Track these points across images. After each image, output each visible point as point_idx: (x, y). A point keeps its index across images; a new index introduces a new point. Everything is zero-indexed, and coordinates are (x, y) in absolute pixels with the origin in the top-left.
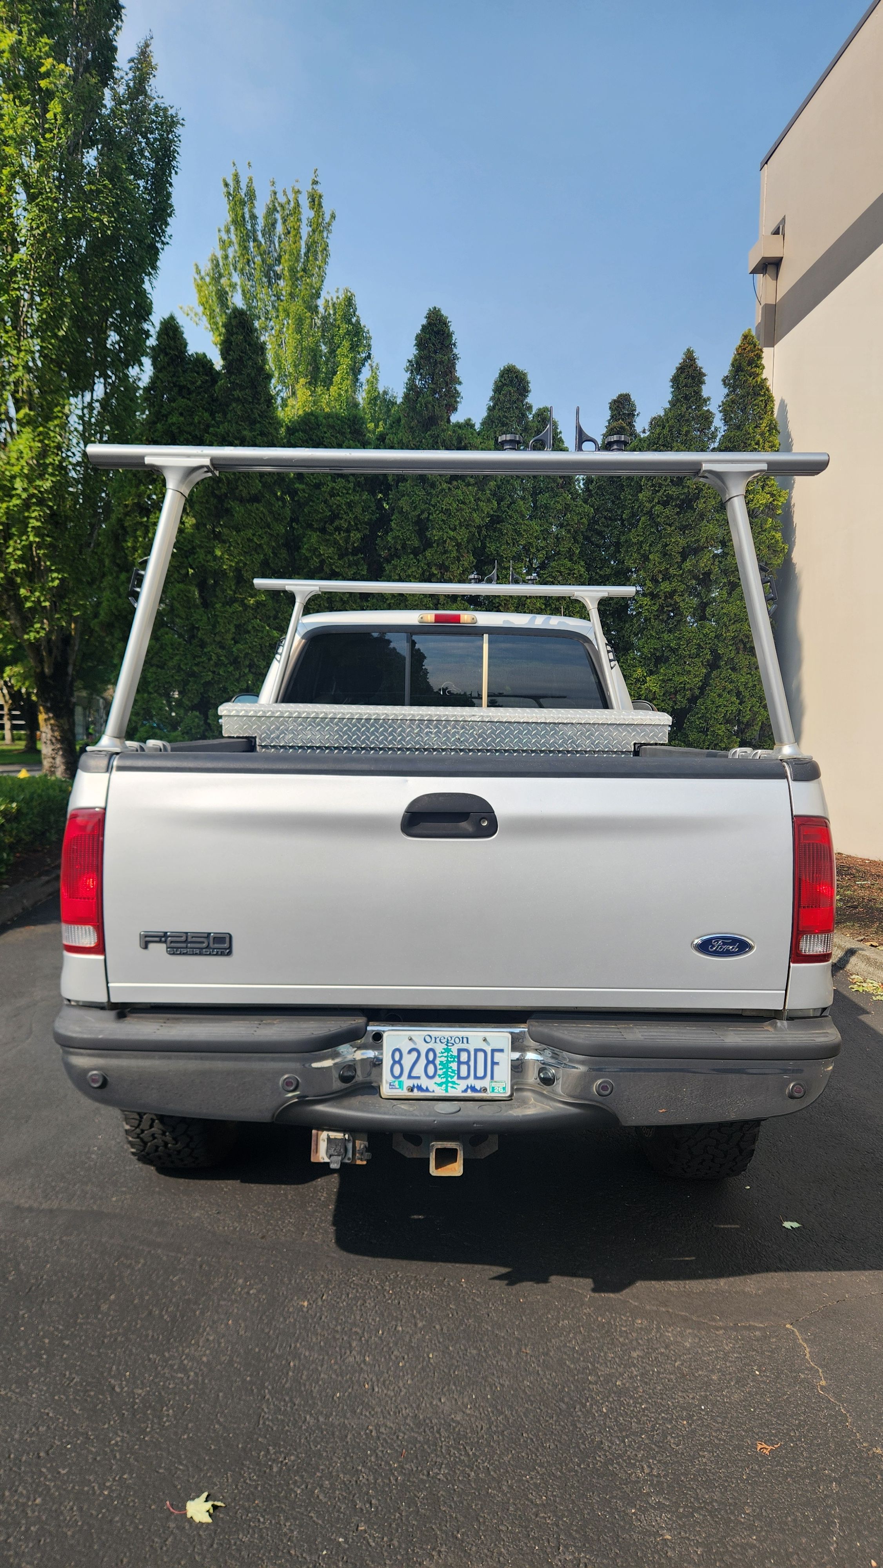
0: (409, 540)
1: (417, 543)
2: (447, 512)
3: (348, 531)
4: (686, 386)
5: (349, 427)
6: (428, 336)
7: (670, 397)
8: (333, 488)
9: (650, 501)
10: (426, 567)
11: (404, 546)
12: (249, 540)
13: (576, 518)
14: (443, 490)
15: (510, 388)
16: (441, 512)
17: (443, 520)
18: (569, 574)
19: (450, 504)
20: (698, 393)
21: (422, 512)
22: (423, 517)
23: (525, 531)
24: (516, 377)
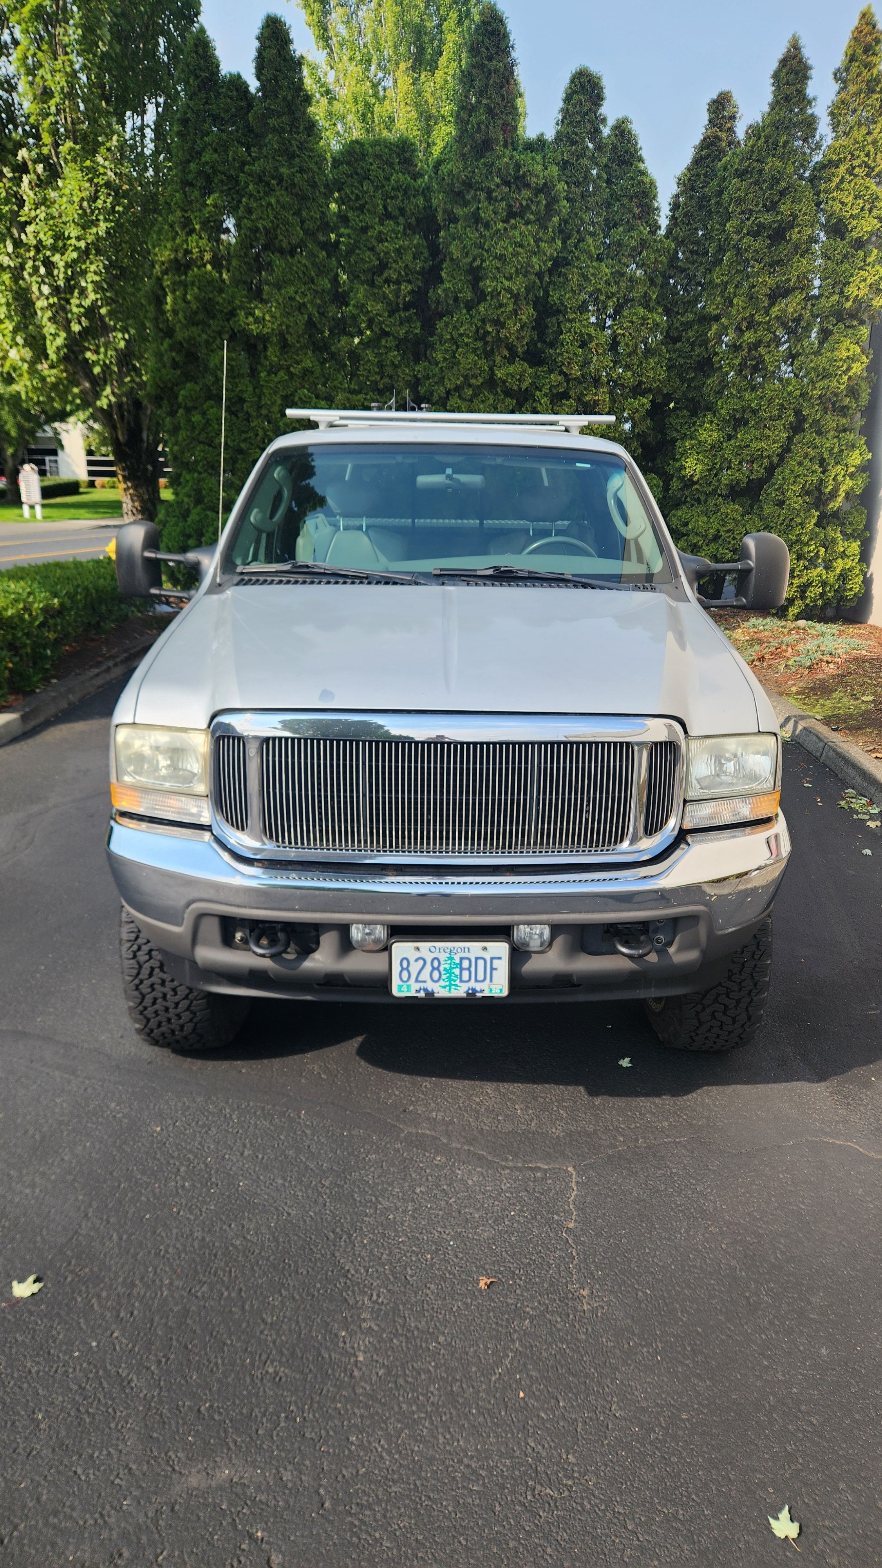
0: (460, 292)
1: (469, 295)
2: (501, 258)
3: (398, 282)
4: (787, 83)
5: (398, 155)
6: (480, 38)
7: (770, 98)
8: (380, 232)
9: (738, 232)
10: (479, 324)
11: (456, 299)
12: (292, 299)
13: (652, 256)
14: (498, 230)
15: (581, 97)
16: (496, 257)
17: (497, 268)
18: (642, 325)
19: (506, 248)
20: (801, 93)
21: (474, 259)
22: (475, 264)
23: (593, 275)
24: (589, 81)
